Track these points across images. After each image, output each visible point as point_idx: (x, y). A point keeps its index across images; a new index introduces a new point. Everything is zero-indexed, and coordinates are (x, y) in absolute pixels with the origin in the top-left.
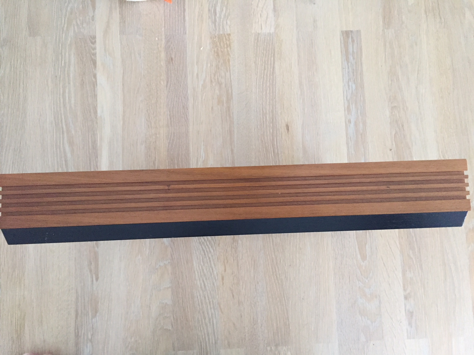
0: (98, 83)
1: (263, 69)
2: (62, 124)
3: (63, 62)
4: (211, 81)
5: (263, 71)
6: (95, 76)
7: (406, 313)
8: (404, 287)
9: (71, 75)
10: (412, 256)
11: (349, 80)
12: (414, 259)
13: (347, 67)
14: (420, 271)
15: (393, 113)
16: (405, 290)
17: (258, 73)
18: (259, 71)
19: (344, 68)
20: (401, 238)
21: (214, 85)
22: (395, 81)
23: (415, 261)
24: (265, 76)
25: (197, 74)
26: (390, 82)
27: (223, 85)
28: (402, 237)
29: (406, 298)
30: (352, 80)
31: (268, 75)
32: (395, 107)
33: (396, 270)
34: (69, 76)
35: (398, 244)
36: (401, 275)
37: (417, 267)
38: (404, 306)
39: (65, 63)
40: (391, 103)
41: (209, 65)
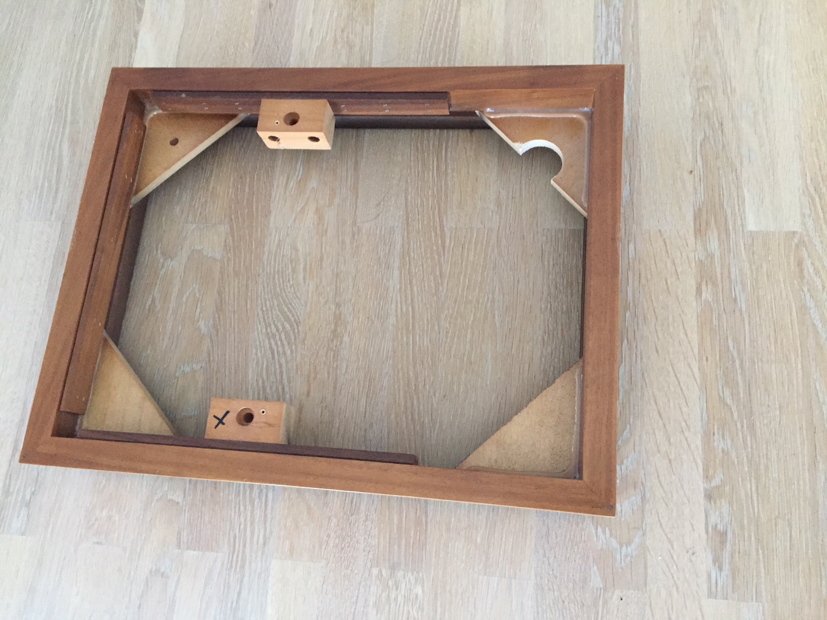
0: (139, 45)
1: (435, 20)
2: (66, 111)
3: (90, 13)
4: (335, 41)
5: (434, 24)
6: (136, 35)
7: (707, 532)
8: (706, 470)
9: (99, 33)
10: (729, 401)
11: (609, 37)
12: (734, 408)
13: (604, 14)
14: (749, 438)
15: (701, 100)
16: (707, 478)
17: (425, 27)
18: (427, 22)
19: (599, 17)
20: (704, 359)
21: (339, 47)
22: (709, 39)
23: (736, 415)
24: (438, 33)
25: (311, 30)
26: (697, 41)
27: (357, 48)
28: (707, 358)
29: (709, 496)
30: (613, 37)
31: (445, 31)
32: (706, 87)
33: (689, 431)
34: (94, 35)
35: (696, 370)
36: (699, 443)
37: (742, 427)
38: (703, 515)
39: (93, 15)
40: (697, 81)
41: (335, 14)
